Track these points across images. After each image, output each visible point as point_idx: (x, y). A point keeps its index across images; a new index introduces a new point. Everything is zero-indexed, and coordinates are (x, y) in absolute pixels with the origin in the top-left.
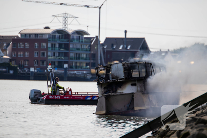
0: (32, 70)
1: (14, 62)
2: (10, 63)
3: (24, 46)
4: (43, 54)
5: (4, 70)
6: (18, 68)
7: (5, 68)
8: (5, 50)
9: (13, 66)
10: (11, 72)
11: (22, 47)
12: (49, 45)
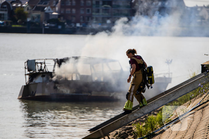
0: (78, 25)
1: (62, 18)
2: (59, 19)
3: (71, 4)
4: (88, 10)
5: (53, 25)
6: (66, 23)
7: (54, 24)
8: (55, 7)
9: (61, 21)
10: (60, 27)
11: (69, 5)
12: (94, 2)
